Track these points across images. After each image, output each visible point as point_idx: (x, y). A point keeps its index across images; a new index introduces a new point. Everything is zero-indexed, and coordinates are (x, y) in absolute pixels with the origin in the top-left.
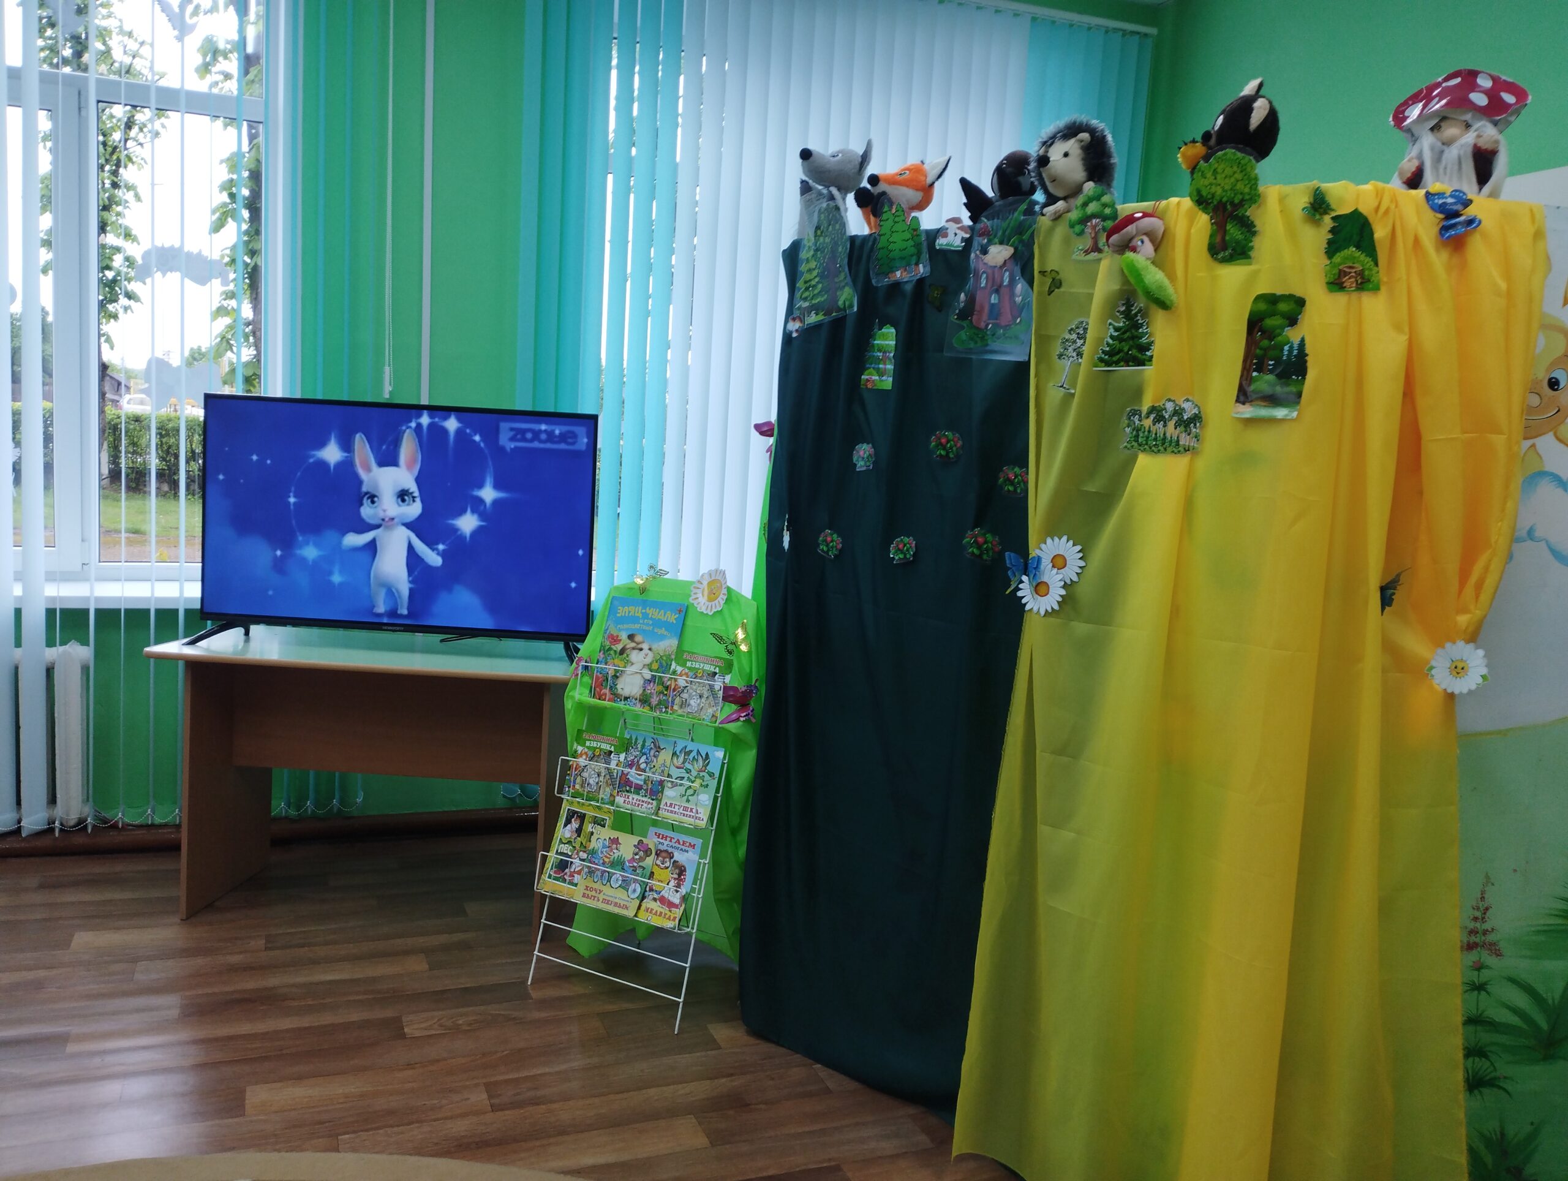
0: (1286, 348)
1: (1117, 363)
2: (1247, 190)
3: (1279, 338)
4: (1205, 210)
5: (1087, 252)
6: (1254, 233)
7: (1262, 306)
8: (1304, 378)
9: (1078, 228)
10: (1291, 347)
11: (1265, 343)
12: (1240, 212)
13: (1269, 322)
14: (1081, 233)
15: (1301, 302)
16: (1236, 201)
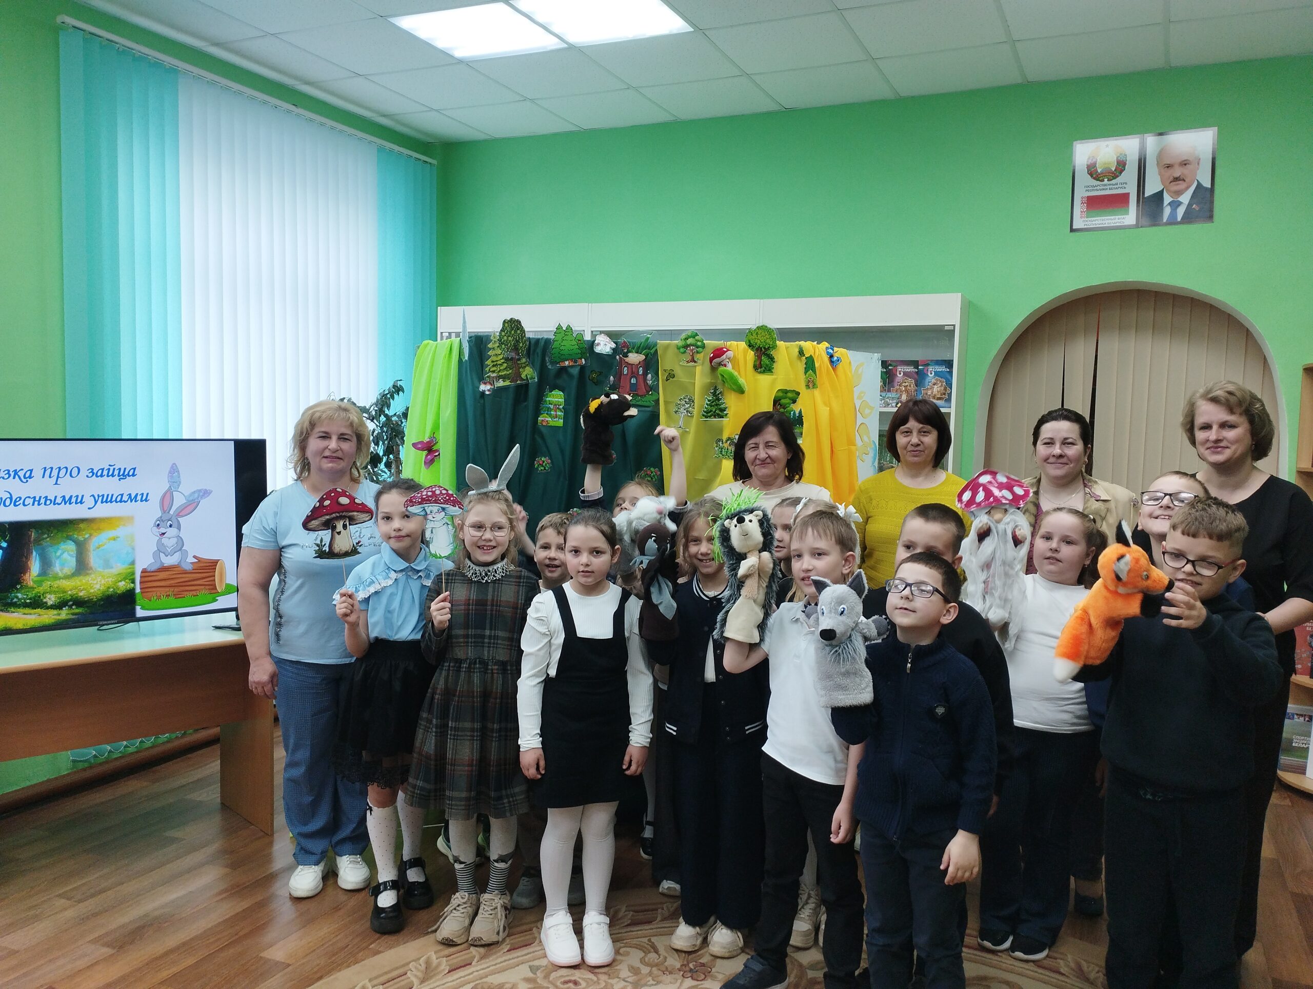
0: (792, 413)
1: (710, 417)
2: (771, 343)
3: (789, 408)
4: (752, 349)
5: (688, 362)
6: (774, 362)
7: (781, 394)
8: (802, 426)
9: (682, 350)
10: (794, 413)
11: (782, 410)
12: (768, 352)
13: (783, 401)
14: (685, 352)
15: (798, 394)
16: (766, 347)
